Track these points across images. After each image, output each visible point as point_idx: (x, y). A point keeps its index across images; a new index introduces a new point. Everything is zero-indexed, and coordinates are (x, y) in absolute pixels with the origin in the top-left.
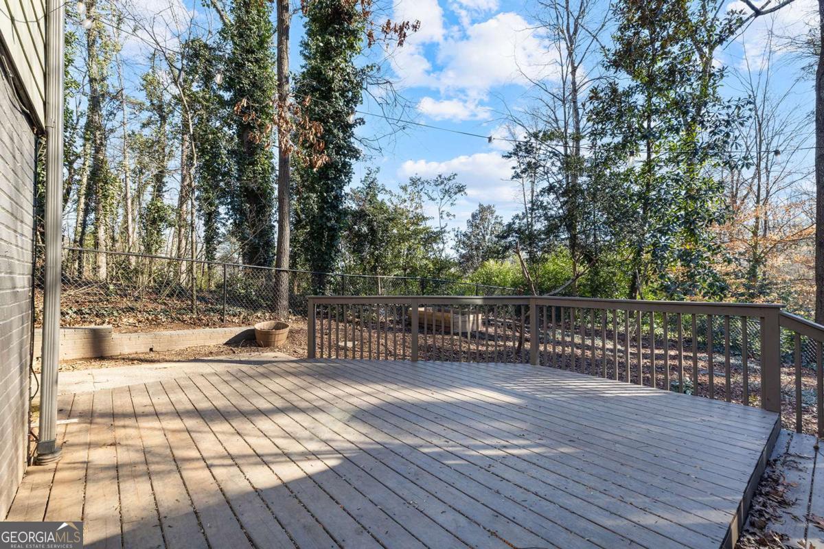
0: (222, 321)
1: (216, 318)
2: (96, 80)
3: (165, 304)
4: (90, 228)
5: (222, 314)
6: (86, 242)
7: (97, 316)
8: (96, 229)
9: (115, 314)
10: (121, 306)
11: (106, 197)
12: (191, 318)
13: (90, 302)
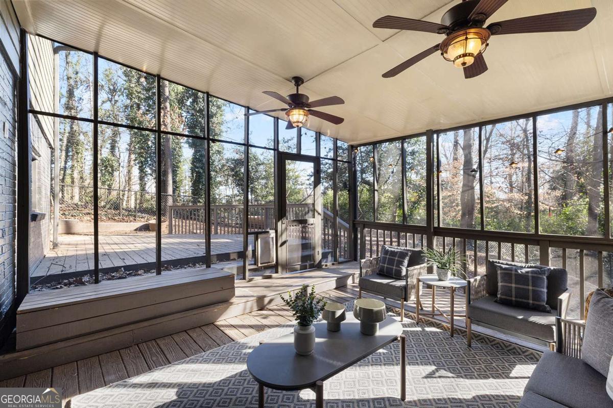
0: (135, 220)
1: (132, 218)
2: (71, 78)
3: (106, 212)
4: (69, 171)
5: (135, 216)
6: (66, 180)
7: (72, 216)
8: (72, 172)
9: (81, 215)
10: (84, 212)
11: (78, 153)
12: (118, 219)
13: (69, 210)
